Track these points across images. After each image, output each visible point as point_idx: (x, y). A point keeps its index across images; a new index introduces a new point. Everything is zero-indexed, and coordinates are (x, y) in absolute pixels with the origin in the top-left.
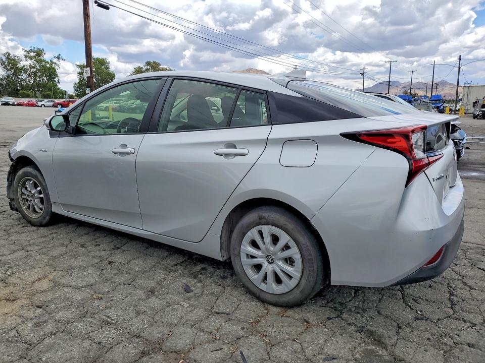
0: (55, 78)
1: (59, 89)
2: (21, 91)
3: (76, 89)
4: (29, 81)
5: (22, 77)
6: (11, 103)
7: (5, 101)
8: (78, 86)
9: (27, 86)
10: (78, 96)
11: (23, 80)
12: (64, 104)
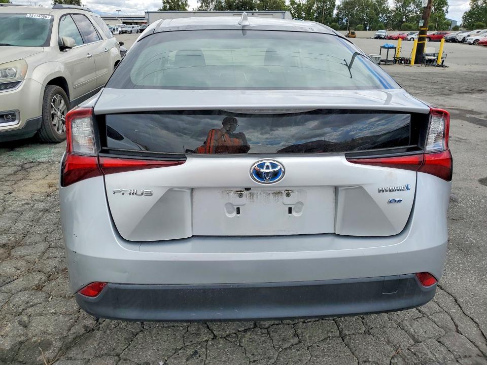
0: (443, 7)
1: (445, 19)
2: (405, 24)
3: (465, 18)
4: (416, 12)
5: (410, 8)
6: (383, 37)
7: (378, 35)
8: (468, 15)
9: (413, 17)
10: (464, 27)
11: (410, 11)
12: (432, 37)
